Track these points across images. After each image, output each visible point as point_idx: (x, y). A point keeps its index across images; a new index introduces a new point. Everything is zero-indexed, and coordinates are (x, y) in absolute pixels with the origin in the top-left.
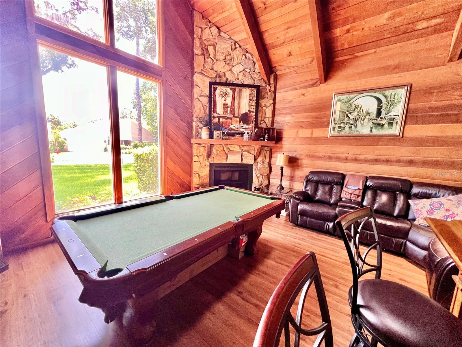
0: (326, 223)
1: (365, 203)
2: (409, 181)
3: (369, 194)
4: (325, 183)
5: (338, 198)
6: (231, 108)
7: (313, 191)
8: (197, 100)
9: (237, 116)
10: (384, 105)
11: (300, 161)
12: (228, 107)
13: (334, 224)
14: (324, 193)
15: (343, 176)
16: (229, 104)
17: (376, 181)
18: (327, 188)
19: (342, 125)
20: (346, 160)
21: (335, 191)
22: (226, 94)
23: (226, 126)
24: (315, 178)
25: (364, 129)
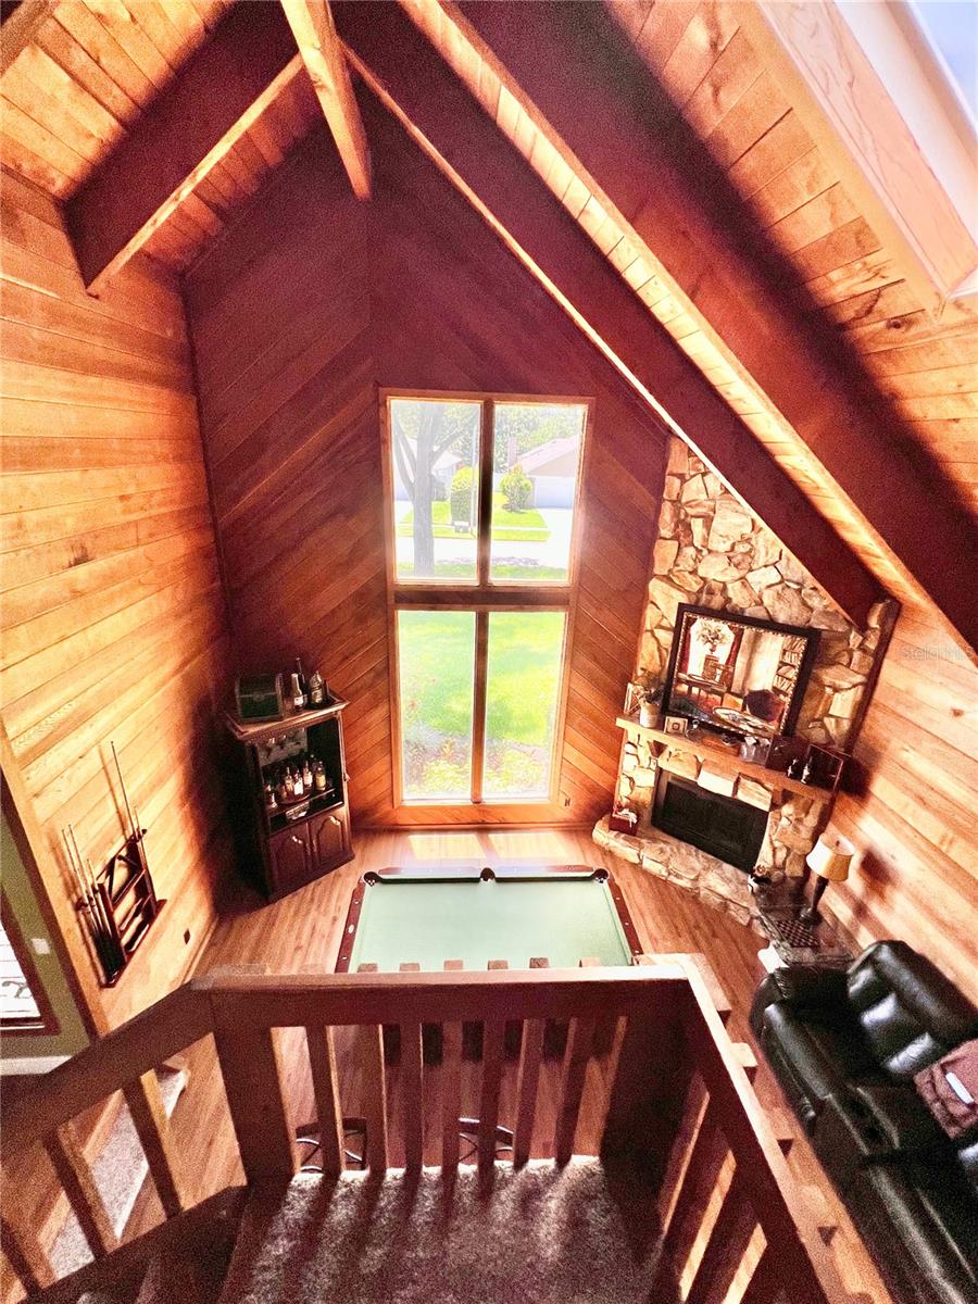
0: (805, 1099)
4: (905, 1005)
6: (724, 671)
7: (864, 994)
8: (649, 634)
9: (737, 692)
12: (716, 666)
13: (814, 1118)
15: (964, 1034)
16: (722, 661)
22: (717, 638)
23: (705, 708)
24: (889, 970)
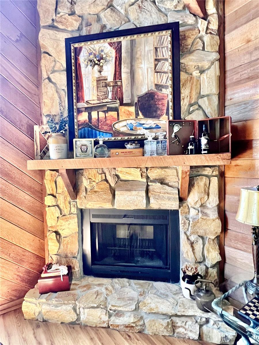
6: (114, 86)
9: (129, 102)
12: (107, 85)
16: (111, 78)
22: (102, 58)
23: (106, 127)
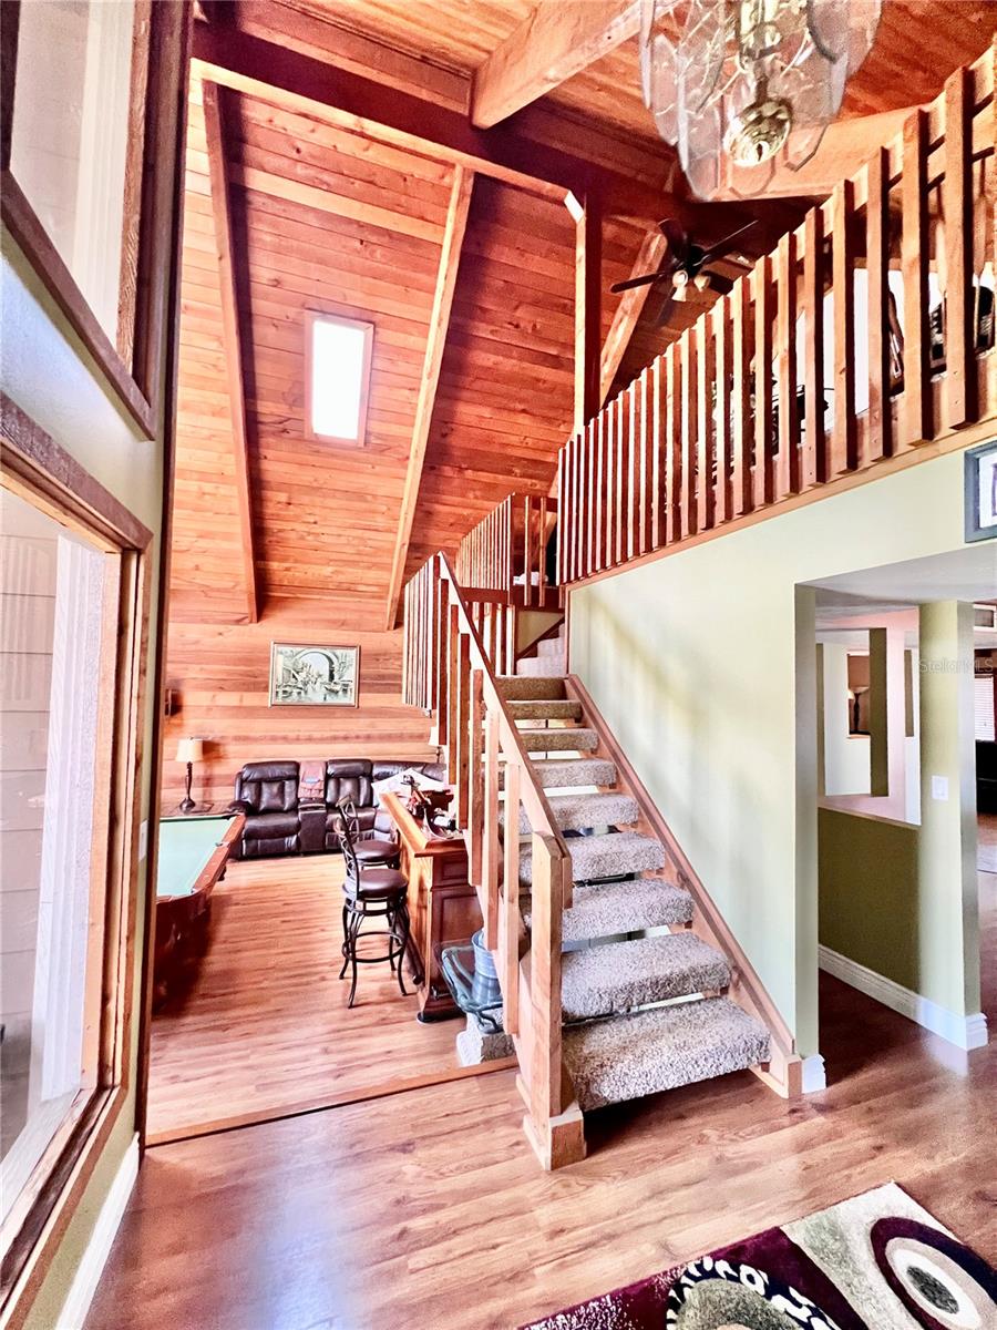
0: (287, 839)
1: (328, 799)
2: (369, 761)
3: (332, 784)
4: (271, 781)
5: (293, 797)
7: (254, 798)
10: (336, 665)
11: (221, 749)
13: (298, 838)
14: (273, 796)
15: (297, 766)
17: (336, 766)
18: (275, 788)
19: (287, 689)
20: (298, 739)
21: (287, 789)
24: (256, 775)
25: (316, 696)
